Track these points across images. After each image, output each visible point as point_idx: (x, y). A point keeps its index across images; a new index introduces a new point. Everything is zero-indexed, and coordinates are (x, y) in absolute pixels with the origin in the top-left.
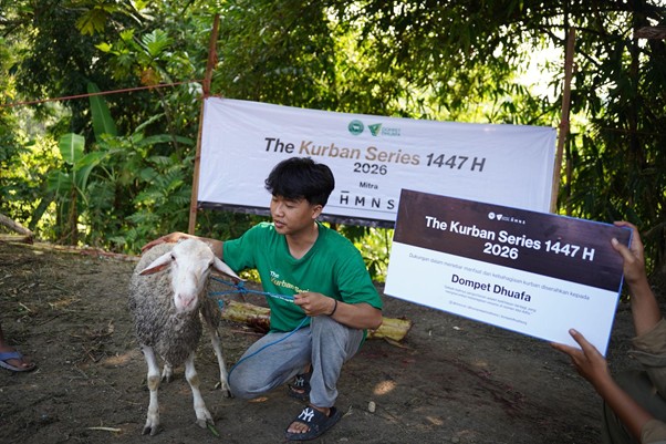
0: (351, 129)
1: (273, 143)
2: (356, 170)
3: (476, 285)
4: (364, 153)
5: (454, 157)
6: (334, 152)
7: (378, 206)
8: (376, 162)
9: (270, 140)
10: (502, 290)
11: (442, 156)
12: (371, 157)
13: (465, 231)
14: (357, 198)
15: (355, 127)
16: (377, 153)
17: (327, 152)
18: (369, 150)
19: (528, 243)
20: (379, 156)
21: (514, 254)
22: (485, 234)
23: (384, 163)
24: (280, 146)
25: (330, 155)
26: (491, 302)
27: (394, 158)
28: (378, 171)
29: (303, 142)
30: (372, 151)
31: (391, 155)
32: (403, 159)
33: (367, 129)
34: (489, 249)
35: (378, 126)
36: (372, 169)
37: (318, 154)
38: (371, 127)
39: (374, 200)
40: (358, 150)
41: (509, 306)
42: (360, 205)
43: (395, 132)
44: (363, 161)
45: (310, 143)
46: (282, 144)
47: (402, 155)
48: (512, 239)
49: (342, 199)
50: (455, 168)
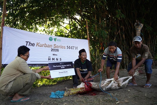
0: (50, 40)
1: (28, 43)
2: (51, 51)
3: (62, 72)
4: (53, 46)
5: (72, 47)
6: (46, 46)
7: (58, 60)
8: (56, 48)
9: (27, 42)
10: (65, 72)
11: (70, 46)
12: (55, 47)
13: (58, 66)
14: (53, 58)
15: (51, 39)
16: (56, 46)
17: (44, 46)
18: (54, 45)
19: (65, 66)
20: (57, 47)
21: (64, 67)
22: (60, 66)
23: (58, 49)
24: (30, 44)
25: (45, 47)
26: (64, 74)
27: (60, 47)
28: (57, 51)
29: (37, 43)
30: (55, 45)
31: (59, 46)
32: (62, 47)
33: (53, 39)
34: (61, 68)
35: (56, 39)
36: (55, 50)
37: (41, 46)
38: (54, 39)
39: (57, 59)
40: (52, 45)
41: (66, 74)
42: (53, 60)
43: (60, 40)
44: (53, 48)
45: (39, 43)
46: (31, 43)
47: (61, 46)
48: (63, 66)
49: (49, 59)
50: (72, 49)
